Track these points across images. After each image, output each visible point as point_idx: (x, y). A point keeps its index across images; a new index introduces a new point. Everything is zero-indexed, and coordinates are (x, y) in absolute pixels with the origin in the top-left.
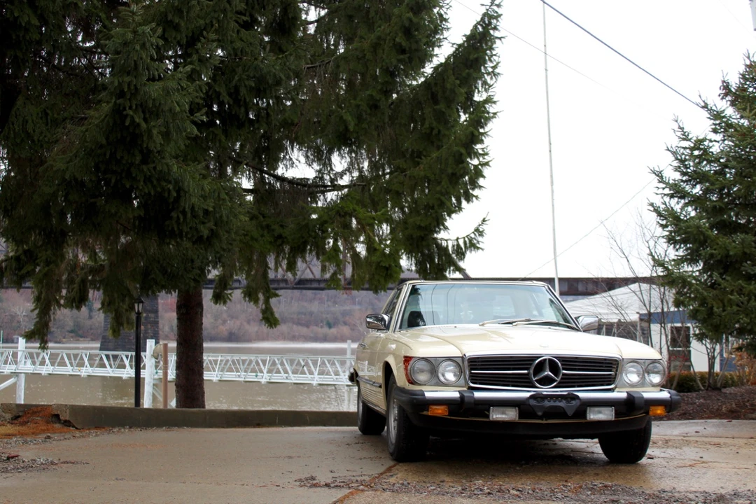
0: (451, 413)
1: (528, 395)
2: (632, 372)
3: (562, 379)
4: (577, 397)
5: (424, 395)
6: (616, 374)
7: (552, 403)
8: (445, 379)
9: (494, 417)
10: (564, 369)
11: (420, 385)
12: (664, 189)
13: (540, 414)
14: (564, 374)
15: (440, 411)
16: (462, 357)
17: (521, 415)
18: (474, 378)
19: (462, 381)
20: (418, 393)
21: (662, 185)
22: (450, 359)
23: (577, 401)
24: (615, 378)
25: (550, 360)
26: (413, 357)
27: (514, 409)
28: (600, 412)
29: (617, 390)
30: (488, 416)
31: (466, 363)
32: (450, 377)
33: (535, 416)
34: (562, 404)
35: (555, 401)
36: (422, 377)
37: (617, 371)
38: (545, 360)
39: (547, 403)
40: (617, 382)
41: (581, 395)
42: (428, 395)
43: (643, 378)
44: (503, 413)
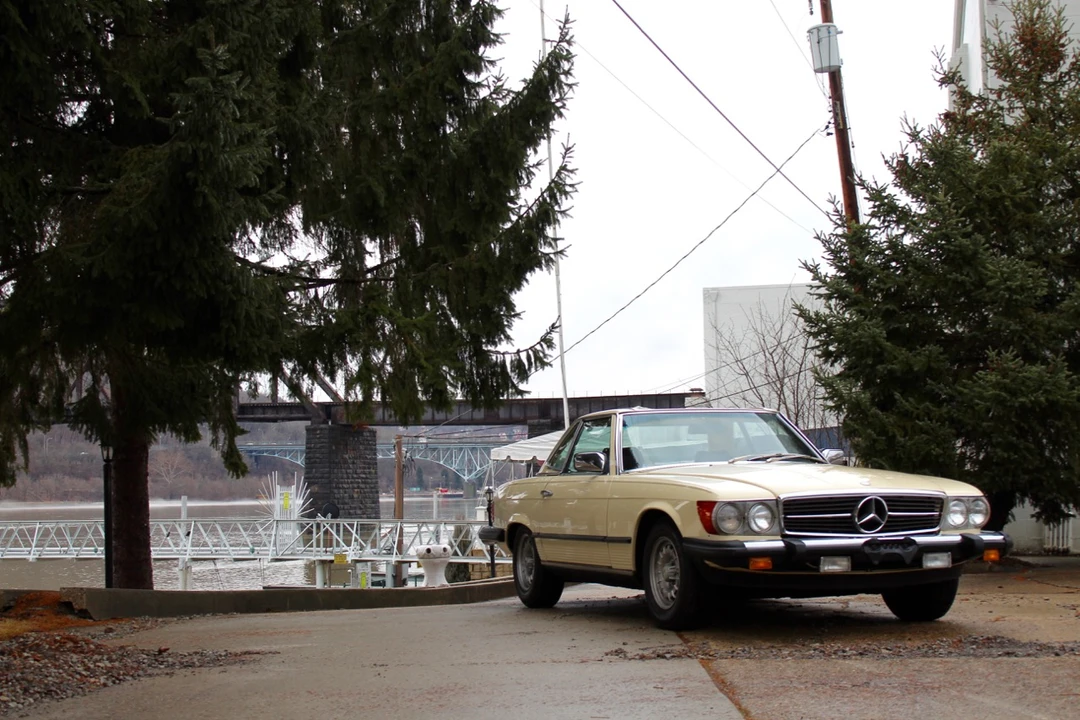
0: (775, 566)
1: (861, 541)
2: (955, 512)
3: (888, 522)
4: (914, 541)
5: (744, 546)
6: (940, 515)
7: (888, 550)
8: (758, 527)
9: (826, 568)
10: (890, 511)
11: (726, 534)
12: (819, 287)
13: (876, 562)
14: (890, 516)
15: (762, 563)
16: (776, 500)
17: (854, 566)
18: (791, 525)
19: (776, 529)
20: (735, 544)
21: (817, 283)
22: (762, 503)
23: (914, 547)
24: (939, 519)
25: (876, 500)
26: (715, 503)
27: (845, 559)
28: (936, 559)
29: (941, 532)
30: (818, 570)
31: (781, 507)
32: (763, 524)
33: (871, 566)
34: (897, 551)
35: (891, 548)
36: (730, 525)
37: (941, 511)
38: (871, 500)
39: (883, 550)
40: (942, 523)
41: (918, 539)
42: (748, 545)
43: (967, 518)
44: (834, 564)
